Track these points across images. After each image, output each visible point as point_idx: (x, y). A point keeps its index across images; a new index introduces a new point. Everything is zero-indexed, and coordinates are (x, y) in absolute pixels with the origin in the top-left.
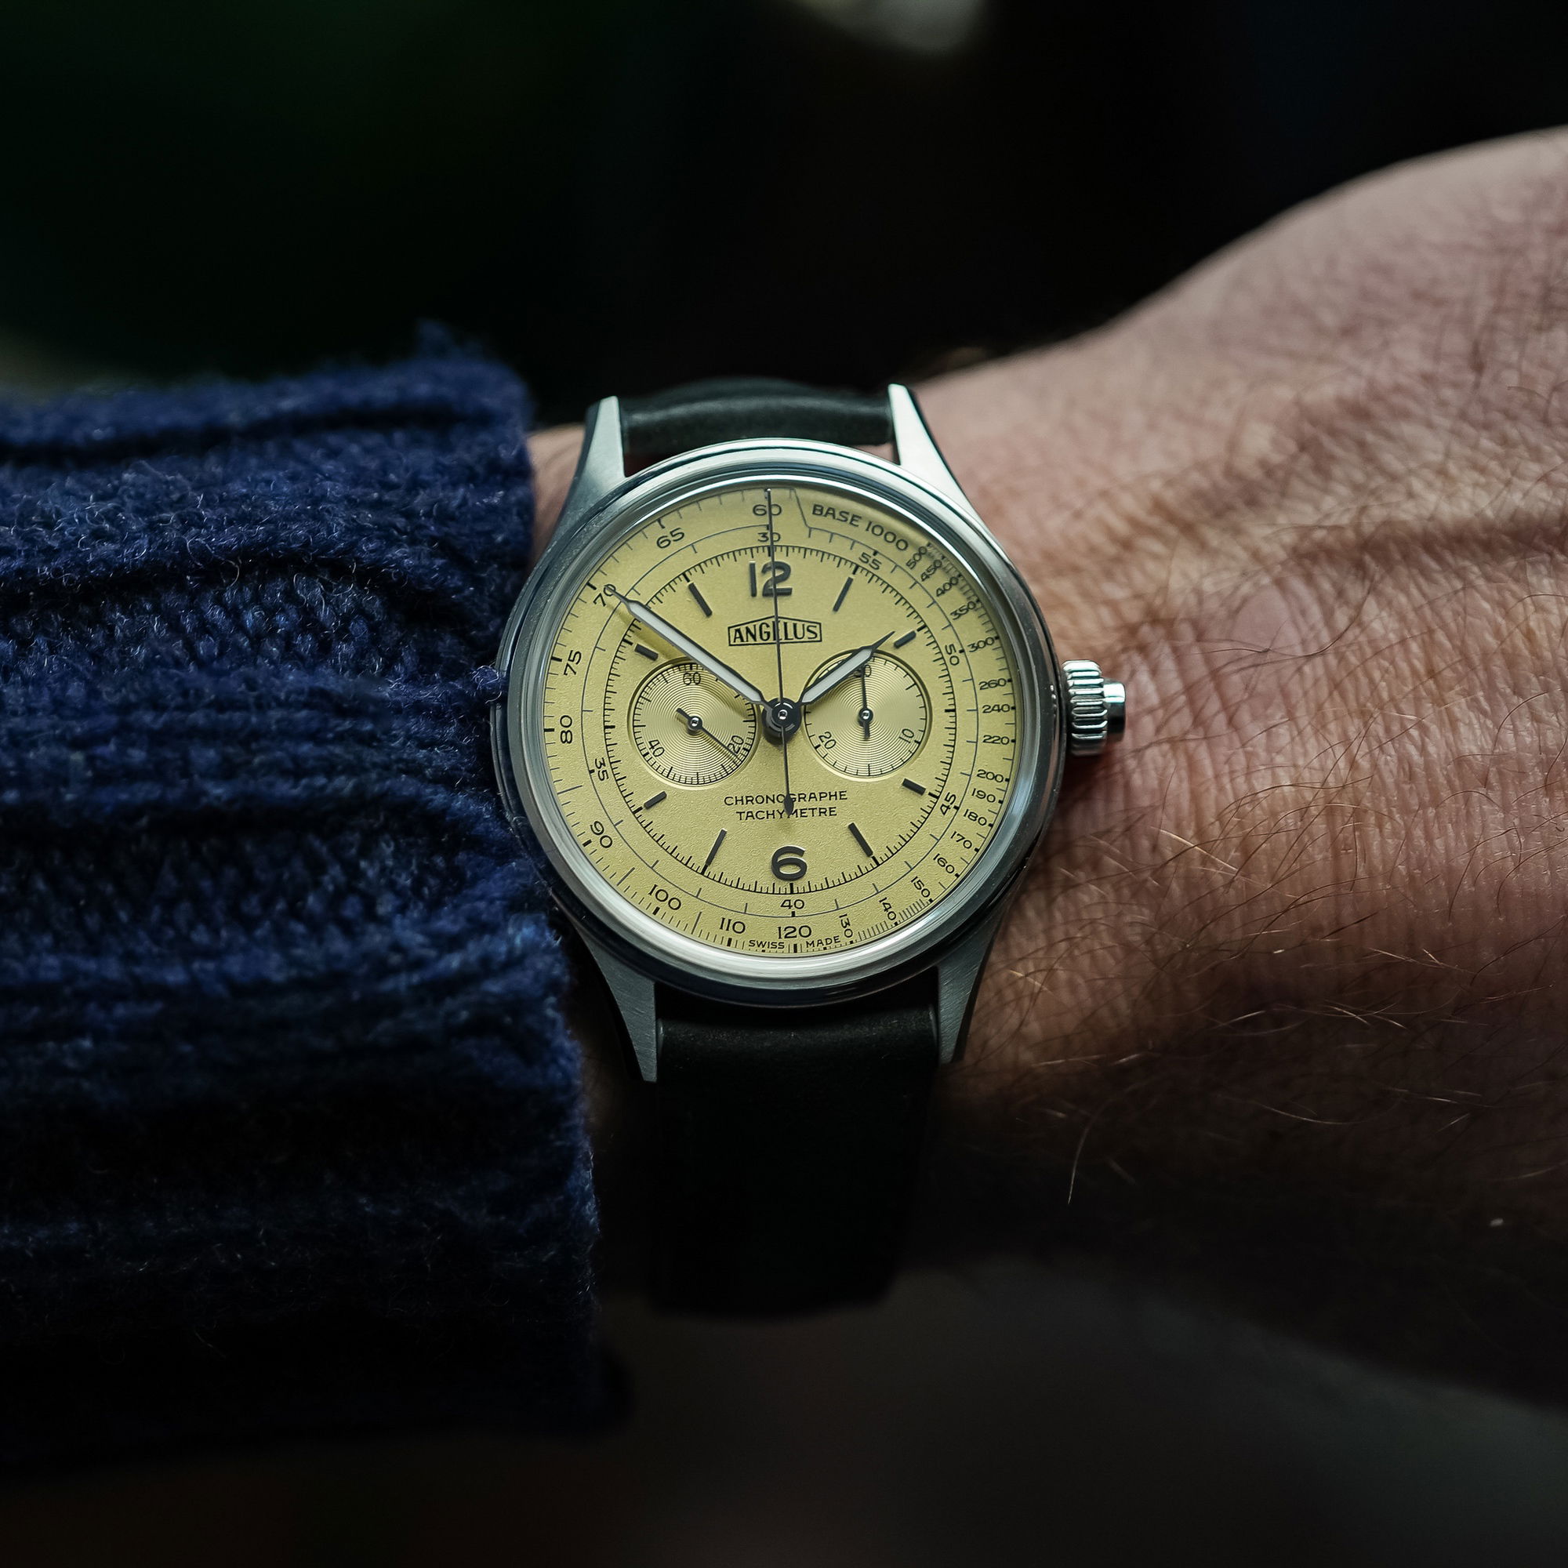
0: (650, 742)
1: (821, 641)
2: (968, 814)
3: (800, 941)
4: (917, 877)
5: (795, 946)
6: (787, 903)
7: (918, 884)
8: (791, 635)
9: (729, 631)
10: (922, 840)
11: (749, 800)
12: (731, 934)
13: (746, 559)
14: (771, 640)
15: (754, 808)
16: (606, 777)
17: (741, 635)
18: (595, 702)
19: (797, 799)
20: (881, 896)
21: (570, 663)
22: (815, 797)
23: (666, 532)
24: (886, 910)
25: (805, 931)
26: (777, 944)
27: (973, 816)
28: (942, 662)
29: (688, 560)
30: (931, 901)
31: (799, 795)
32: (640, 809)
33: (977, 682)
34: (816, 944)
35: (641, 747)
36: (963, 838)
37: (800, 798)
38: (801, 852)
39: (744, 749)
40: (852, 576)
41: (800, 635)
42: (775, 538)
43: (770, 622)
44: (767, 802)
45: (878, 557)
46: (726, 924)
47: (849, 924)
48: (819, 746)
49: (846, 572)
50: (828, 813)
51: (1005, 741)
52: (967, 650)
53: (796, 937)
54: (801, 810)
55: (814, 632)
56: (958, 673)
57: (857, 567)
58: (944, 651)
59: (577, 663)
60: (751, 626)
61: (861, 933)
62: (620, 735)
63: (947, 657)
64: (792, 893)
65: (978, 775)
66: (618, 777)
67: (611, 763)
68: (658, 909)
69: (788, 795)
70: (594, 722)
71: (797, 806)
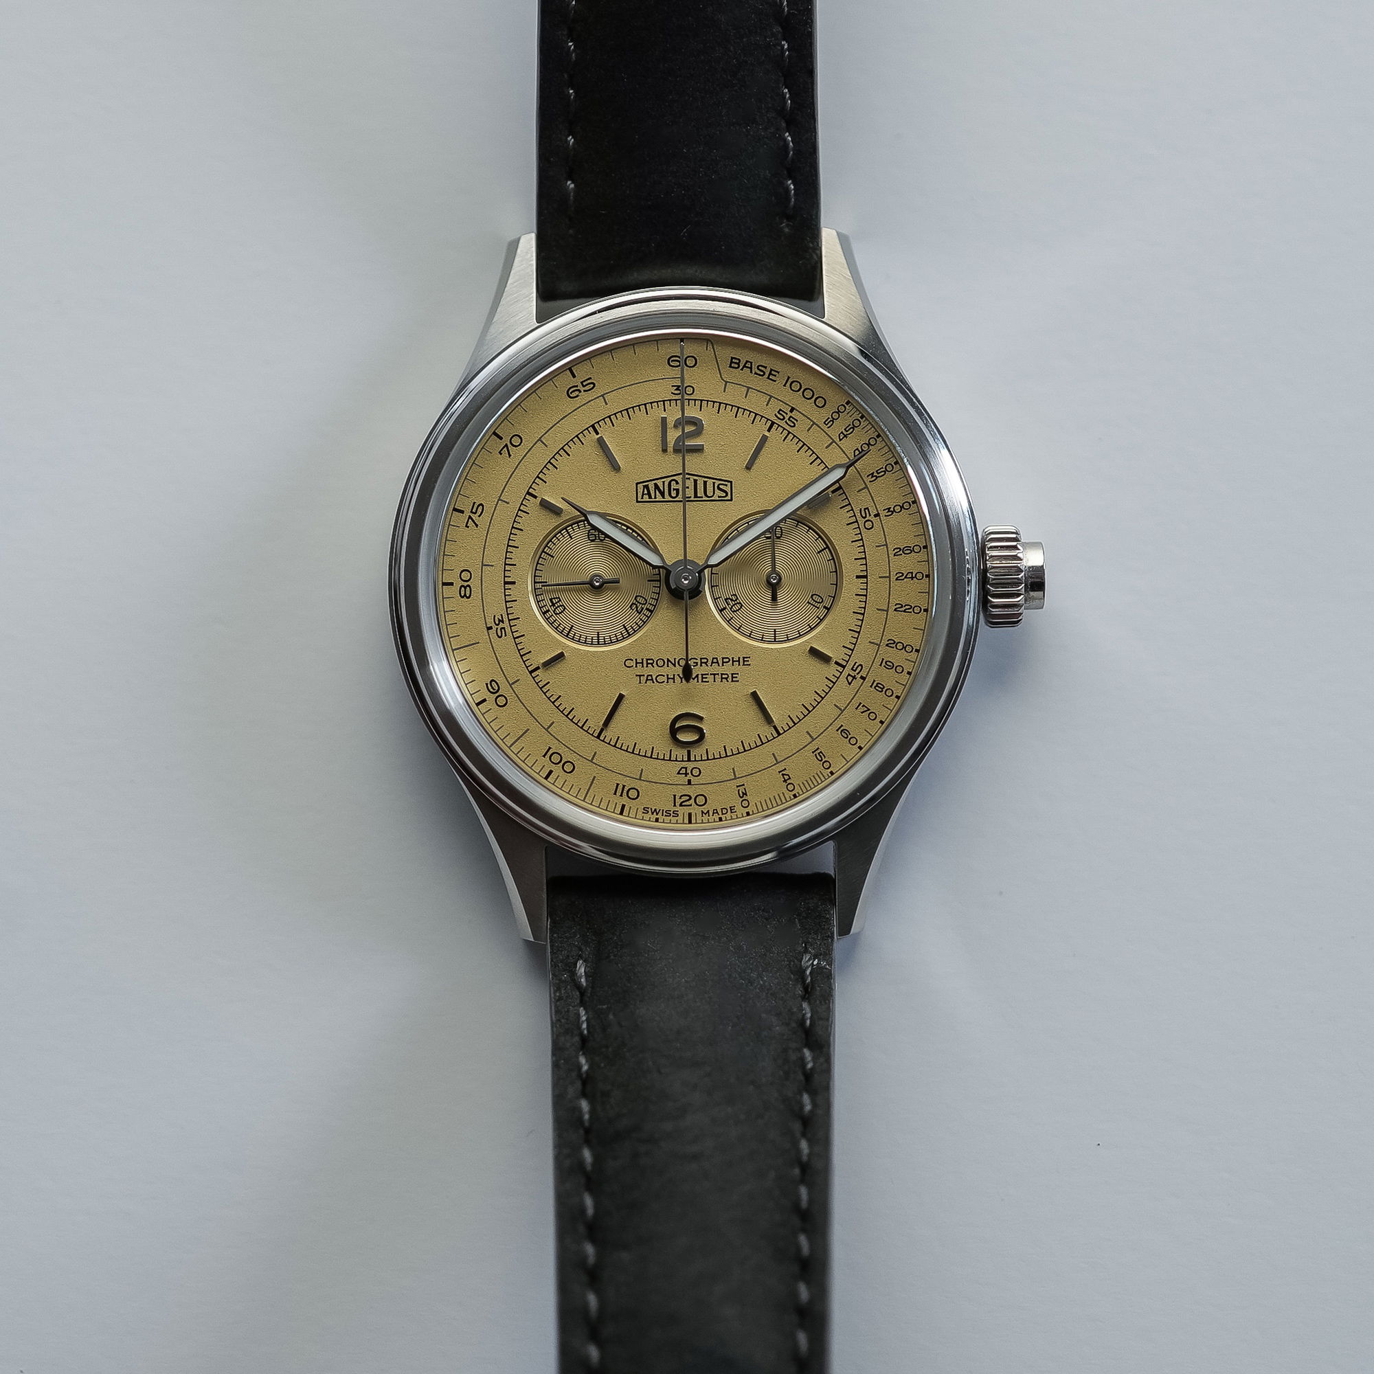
0: (551, 600)
1: (731, 500)
2: (875, 684)
3: (694, 809)
4: (818, 749)
5: (690, 815)
6: (683, 771)
7: (819, 755)
8: (700, 493)
9: (637, 487)
10: (826, 711)
11: (649, 662)
12: (625, 800)
13: (657, 413)
14: (680, 498)
15: (654, 671)
16: (504, 635)
17: (650, 491)
18: (495, 556)
19: (699, 664)
20: (780, 767)
21: (472, 515)
22: (717, 662)
23: (577, 381)
24: (785, 781)
25: (701, 800)
26: (671, 812)
27: (879, 687)
28: (855, 525)
29: (597, 411)
30: (832, 773)
31: (701, 659)
32: (538, 668)
33: (891, 547)
34: (711, 813)
35: (542, 604)
36: (869, 710)
37: (701, 663)
38: (700, 719)
39: (647, 609)
40: (767, 434)
41: (710, 493)
42: (689, 390)
43: (679, 478)
44: (668, 666)
45: (794, 414)
46: (619, 790)
47: (746, 794)
48: (725, 608)
49: (761, 428)
50: (730, 679)
51: (917, 610)
52: (883, 514)
53: (691, 805)
54: (702, 675)
55: (724, 490)
56: (872, 538)
57: (773, 423)
58: (858, 514)
59: (479, 516)
60: (660, 483)
61: (759, 804)
62: (519, 592)
63: (861, 521)
64: (689, 760)
65: (887, 645)
66: (516, 635)
67: (509, 620)
68: (551, 772)
69: (687, 660)
70: (494, 576)
71: (696, 671)
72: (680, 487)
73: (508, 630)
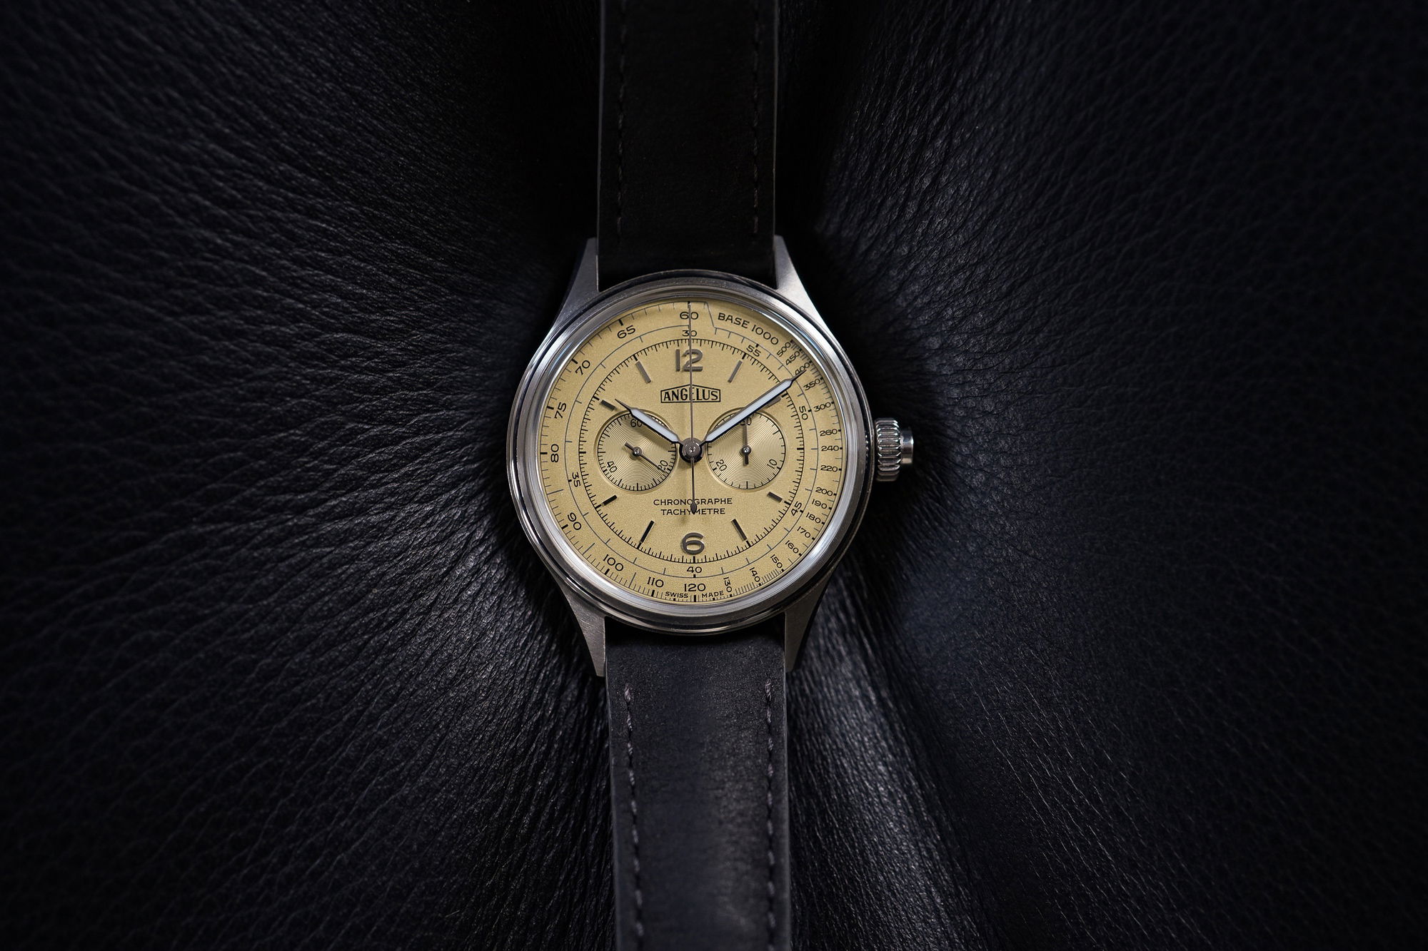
0: (608, 463)
1: (720, 401)
2: (809, 515)
3: (698, 593)
4: (774, 555)
5: (695, 596)
6: (691, 569)
7: (775, 559)
8: (701, 397)
9: (661, 393)
10: (779, 532)
11: (670, 502)
12: (654, 587)
13: (674, 347)
14: (688, 399)
15: (672, 507)
16: (579, 484)
17: (669, 396)
18: (574, 436)
19: (700, 502)
20: (751, 566)
21: (559, 410)
22: (712, 501)
23: (624, 328)
24: (754, 575)
25: (702, 587)
26: (684, 595)
27: (812, 517)
28: (797, 417)
29: (637, 346)
30: (783, 570)
31: (702, 499)
32: (600, 506)
33: (818, 431)
34: (708, 596)
35: (602, 466)
36: (805, 530)
37: (702, 502)
38: (701, 537)
39: (668, 468)
40: (742, 360)
41: (706, 397)
42: (693, 333)
43: (687, 388)
44: (681, 504)
45: (759, 348)
46: (652, 581)
47: (730, 583)
48: (716, 468)
49: (738, 356)
50: (719, 512)
51: (835, 469)
52: (813, 410)
53: (696, 591)
54: (703, 509)
55: (716, 396)
56: (806, 425)
57: (745, 354)
58: (798, 410)
59: (563, 411)
60: (675, 391)
61: (737, 589)
62: (590, 458)
63: (800, 414)
64: (694, 562)
65: (816, 491)
66: (586, 485)
67: (582, 475)
68: (608, 570)
69: (694, 500)
70: (572, 449)
71: (699, 507)
72: (688, 393)
73: (581, 481)
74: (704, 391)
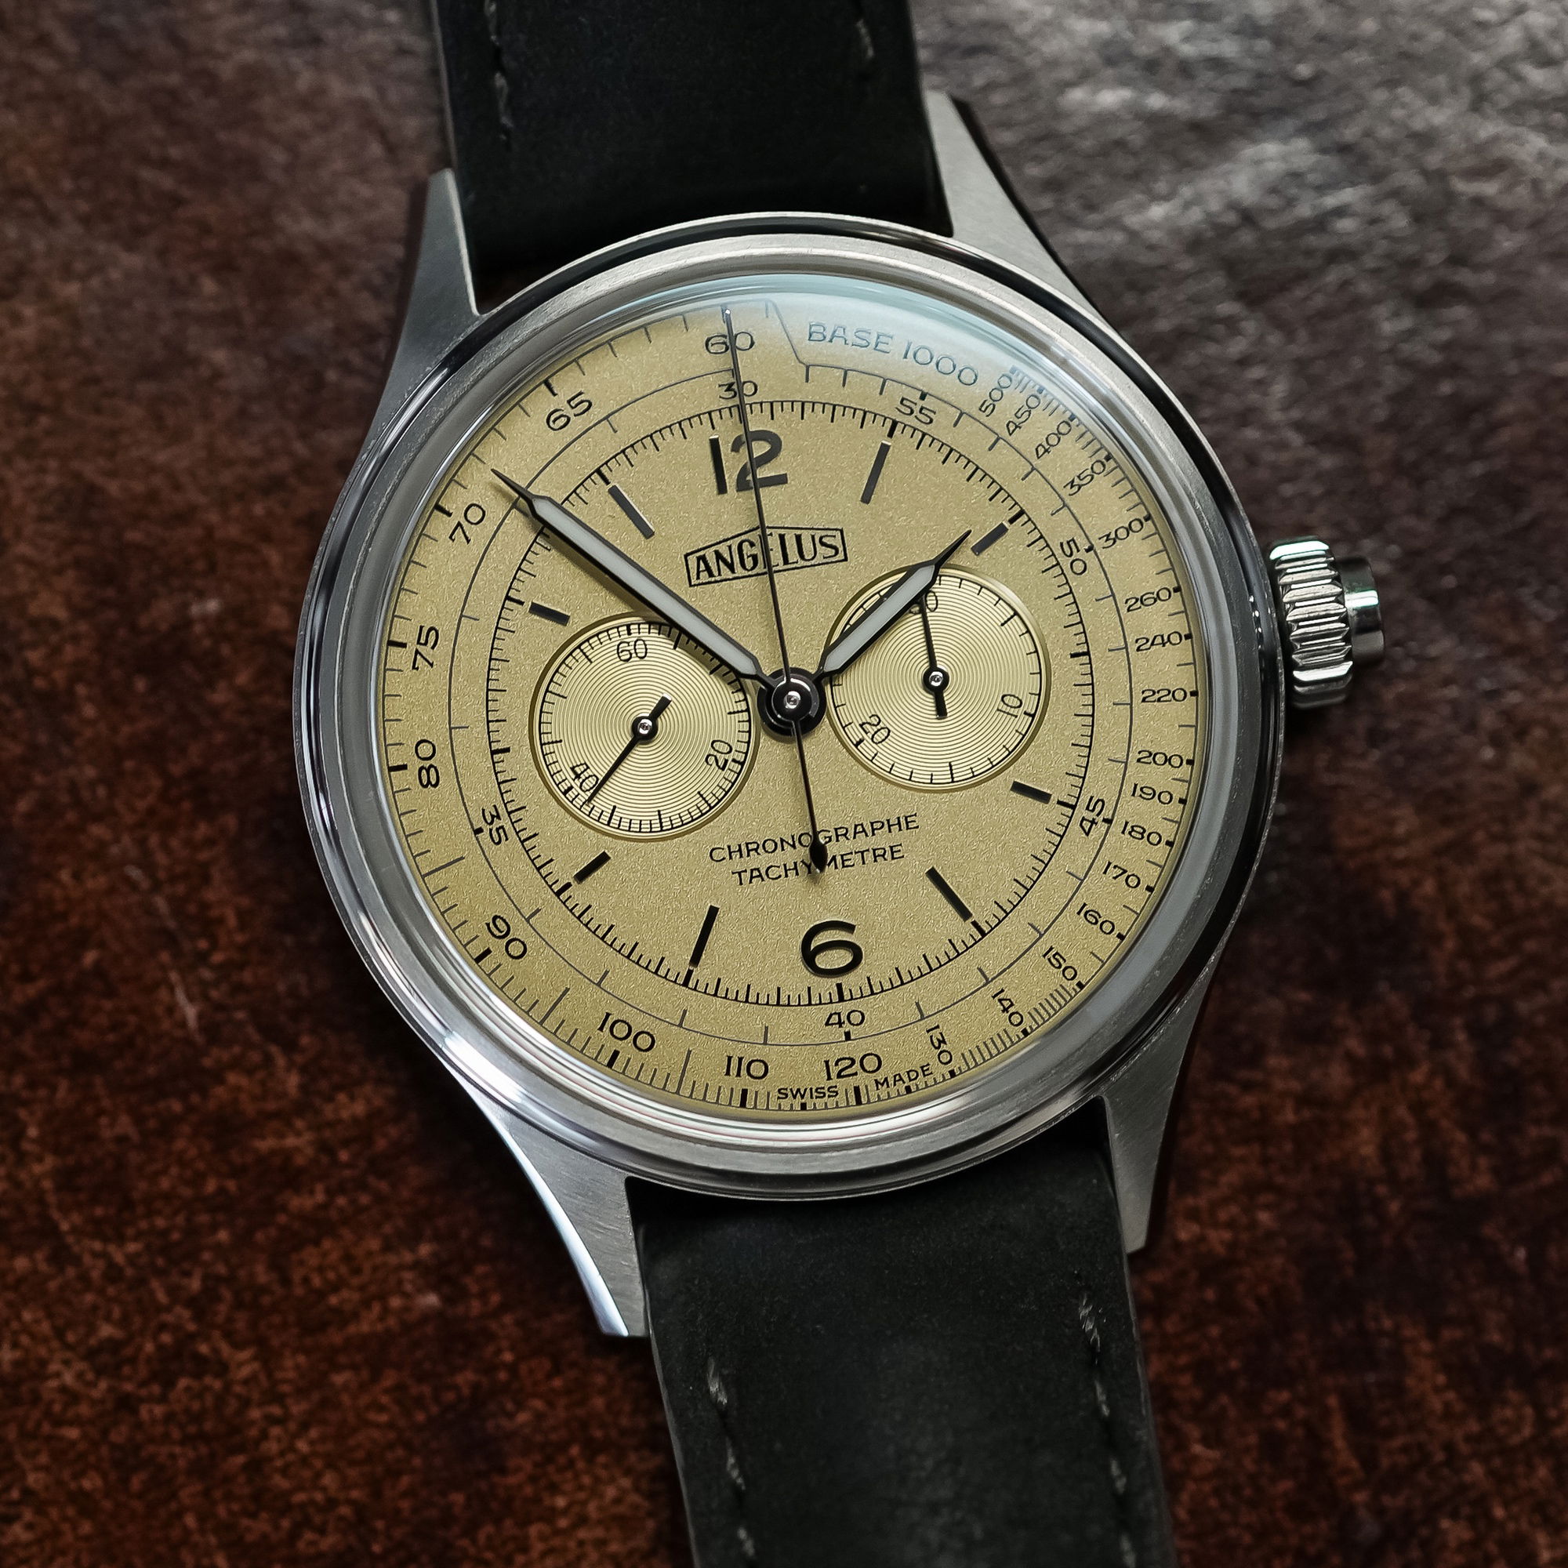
0: (573, 769)
1: (846, 559)
2: (1129, 828)
3: (863, 1080)
4: (1051, 949)
5: (857, 1090)
6: (835, 1019)
7: (1055, 958)
8: (793, 555)
9: (686, 561)
10: (1055, 886)
11: (752, 848)
12: (745, 1082)
13: (702, 433)
14: (760, 568)
15: (760, 861)
16: (504, 838)
17: (709, 565)
18: (470, 709)
19: (834, 838)
20: (993, 988)
21: (421, 648)
22: (864, 830)
23: (560, 401)
24: (1005, 1010)
25: (870, 1063)
26: (826, 1090)
27: (1137, 833)
28: (1057, 570)
29: (601, 445)
30: (1081, 988)
31: (836, 830)
32: (568, 886)
33: (1121, 600)
34: (891, 1082)
35: (558, 778)
36: (1125, 871)
37: (837, 836)
38: (850, 928)
39: (734, 761)
40: (887, 441)
41: (808, 553)
42: (748, 389)
43: (754, 537)
44: (783, 849)
45: (928, 402)
46: (736, 1066)
47: (944, 1041)
48: (861, 741)
49: (877, 434)
50: (888, 855)
51: (1179, 696)
52: (1098, 545)
53: (856, 1074)
54: (842, 856)
55: (832, 544)
56: (1087, 587)
57: (895, 424)
58: (1058, 552)
59: (433, 648)
60: (723, 549)
61: (967, 1054)
62: (518, 763)
63: (1065, 563)
64: (841, 999)
65: (1139, 760)
66: (524, 835)
67: (509, 813)
68: (616, 1054)
69: (816, 834)
70: (472, 747)
71: (832, 850)
72: (757, 550)
73: (508, 827)
74: (798, 538)
